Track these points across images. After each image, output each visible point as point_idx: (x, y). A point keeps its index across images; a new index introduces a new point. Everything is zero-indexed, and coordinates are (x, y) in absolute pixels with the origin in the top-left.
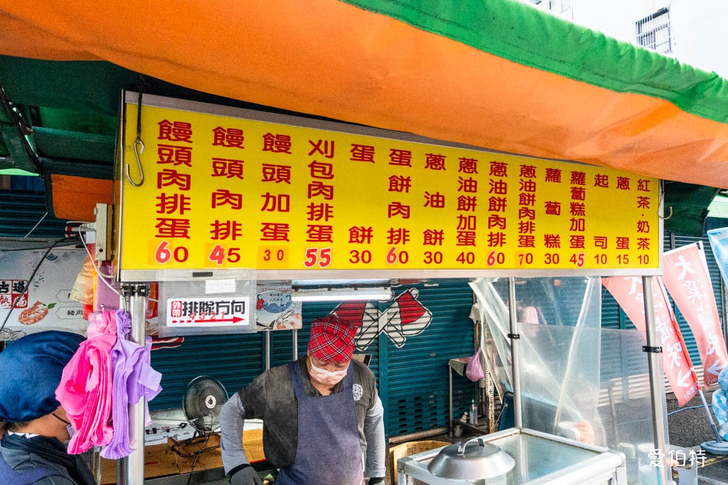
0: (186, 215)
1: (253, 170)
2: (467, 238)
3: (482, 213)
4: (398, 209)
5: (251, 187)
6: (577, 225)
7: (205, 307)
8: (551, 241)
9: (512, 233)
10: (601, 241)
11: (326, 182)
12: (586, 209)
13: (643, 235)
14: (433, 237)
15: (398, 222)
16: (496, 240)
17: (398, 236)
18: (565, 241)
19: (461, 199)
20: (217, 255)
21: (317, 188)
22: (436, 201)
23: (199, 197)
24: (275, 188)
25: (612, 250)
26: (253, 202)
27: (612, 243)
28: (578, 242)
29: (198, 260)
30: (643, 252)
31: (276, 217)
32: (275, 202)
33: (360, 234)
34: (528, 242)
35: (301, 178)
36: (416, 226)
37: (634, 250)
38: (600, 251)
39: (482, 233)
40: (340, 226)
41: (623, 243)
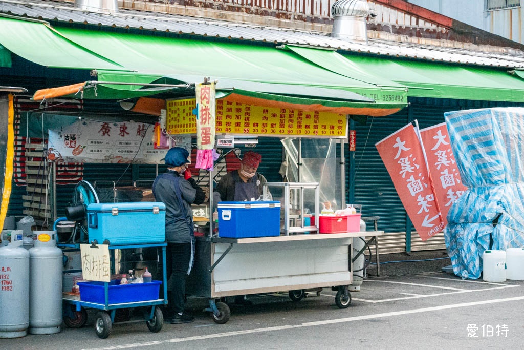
0: (222, 121)
1: (234, 110)
2: (282, 126)
3: (287, 118)
4: (265, 118)
5: (233, 114)
6: (316, 122)
7: (225, 142)
8: (307, 127)
9: (295, 124)
10: (324, 127)
11: (249, 112)
12: (320, 117)
13: (340, 125)
14: (273, 125)
15: (265, 122)
16: (290, 126)
17: (264, 125)
18: (312, 127)
19: (281, 115)
20: (227, 130)
21: (247, 114)
22: (274, 115)
23: (224, 117)
24: (238, 114)
25: (328, 130)
26: (234, 117)
27: (328, 127)
28: (316, 127)
29: (223, 131)
30: (339, 130)
31: (238, 121)
32: (238, 117)
33: (256, 125)
34: (300, 127)
35: (244, 111)
36: (269, 123)
37: (336, 130)
38: (323, 130)
39: (286, 124)
40: (251, 123)
41: (332, 127)
